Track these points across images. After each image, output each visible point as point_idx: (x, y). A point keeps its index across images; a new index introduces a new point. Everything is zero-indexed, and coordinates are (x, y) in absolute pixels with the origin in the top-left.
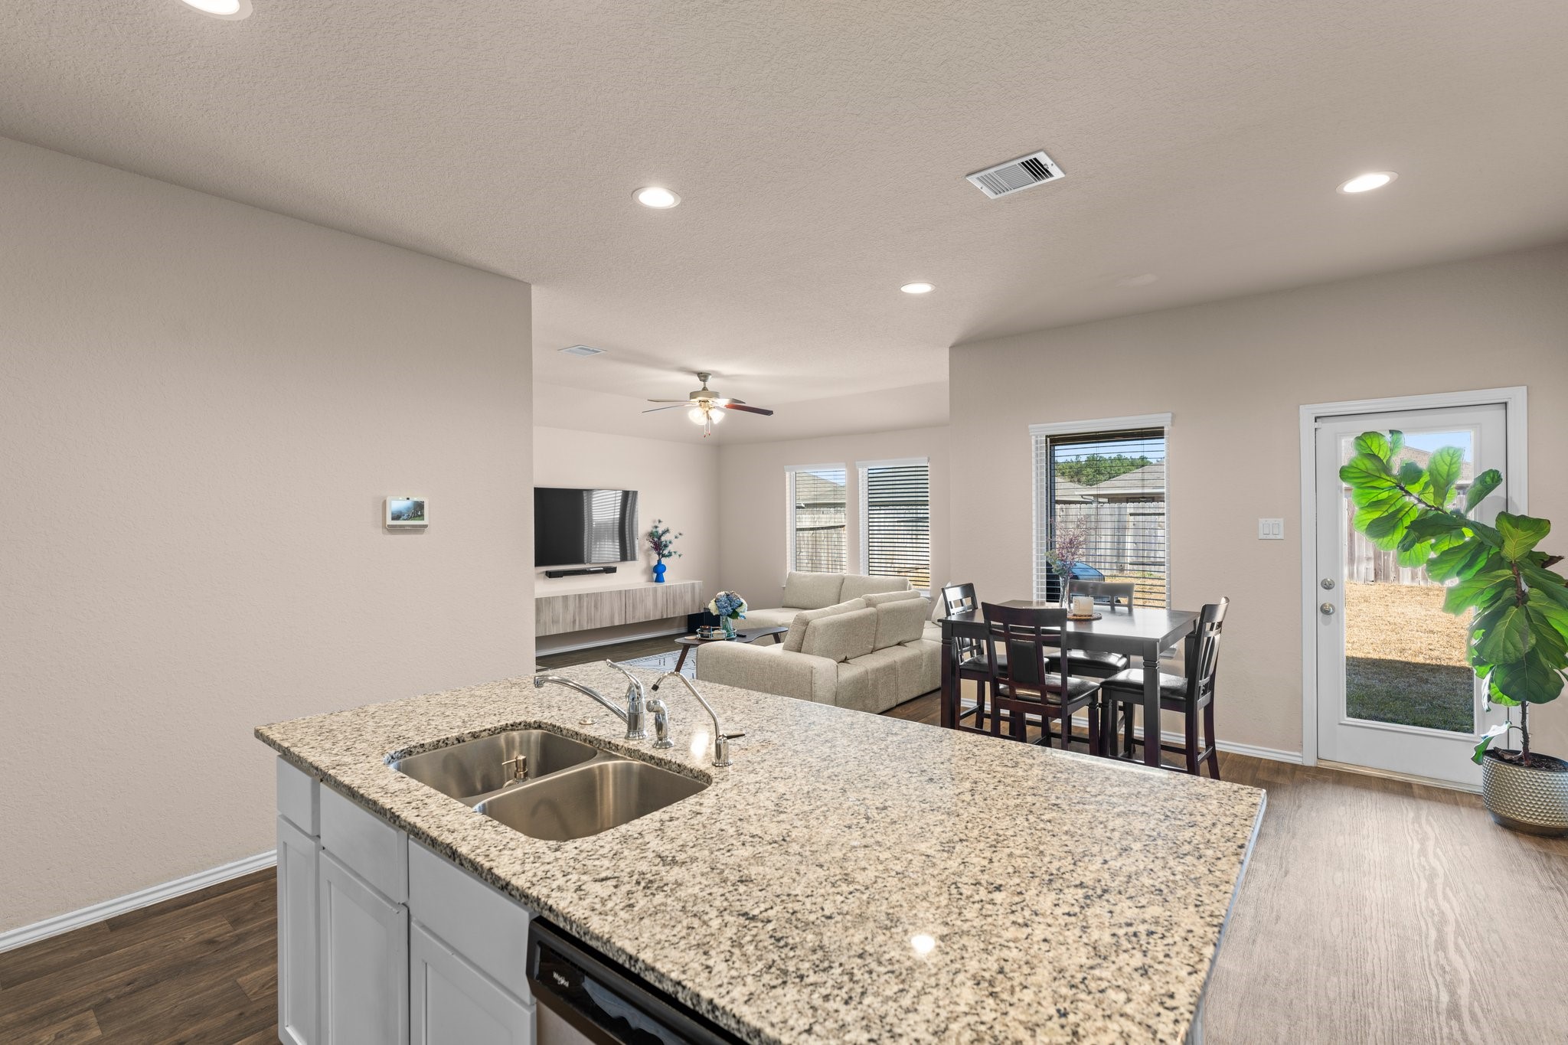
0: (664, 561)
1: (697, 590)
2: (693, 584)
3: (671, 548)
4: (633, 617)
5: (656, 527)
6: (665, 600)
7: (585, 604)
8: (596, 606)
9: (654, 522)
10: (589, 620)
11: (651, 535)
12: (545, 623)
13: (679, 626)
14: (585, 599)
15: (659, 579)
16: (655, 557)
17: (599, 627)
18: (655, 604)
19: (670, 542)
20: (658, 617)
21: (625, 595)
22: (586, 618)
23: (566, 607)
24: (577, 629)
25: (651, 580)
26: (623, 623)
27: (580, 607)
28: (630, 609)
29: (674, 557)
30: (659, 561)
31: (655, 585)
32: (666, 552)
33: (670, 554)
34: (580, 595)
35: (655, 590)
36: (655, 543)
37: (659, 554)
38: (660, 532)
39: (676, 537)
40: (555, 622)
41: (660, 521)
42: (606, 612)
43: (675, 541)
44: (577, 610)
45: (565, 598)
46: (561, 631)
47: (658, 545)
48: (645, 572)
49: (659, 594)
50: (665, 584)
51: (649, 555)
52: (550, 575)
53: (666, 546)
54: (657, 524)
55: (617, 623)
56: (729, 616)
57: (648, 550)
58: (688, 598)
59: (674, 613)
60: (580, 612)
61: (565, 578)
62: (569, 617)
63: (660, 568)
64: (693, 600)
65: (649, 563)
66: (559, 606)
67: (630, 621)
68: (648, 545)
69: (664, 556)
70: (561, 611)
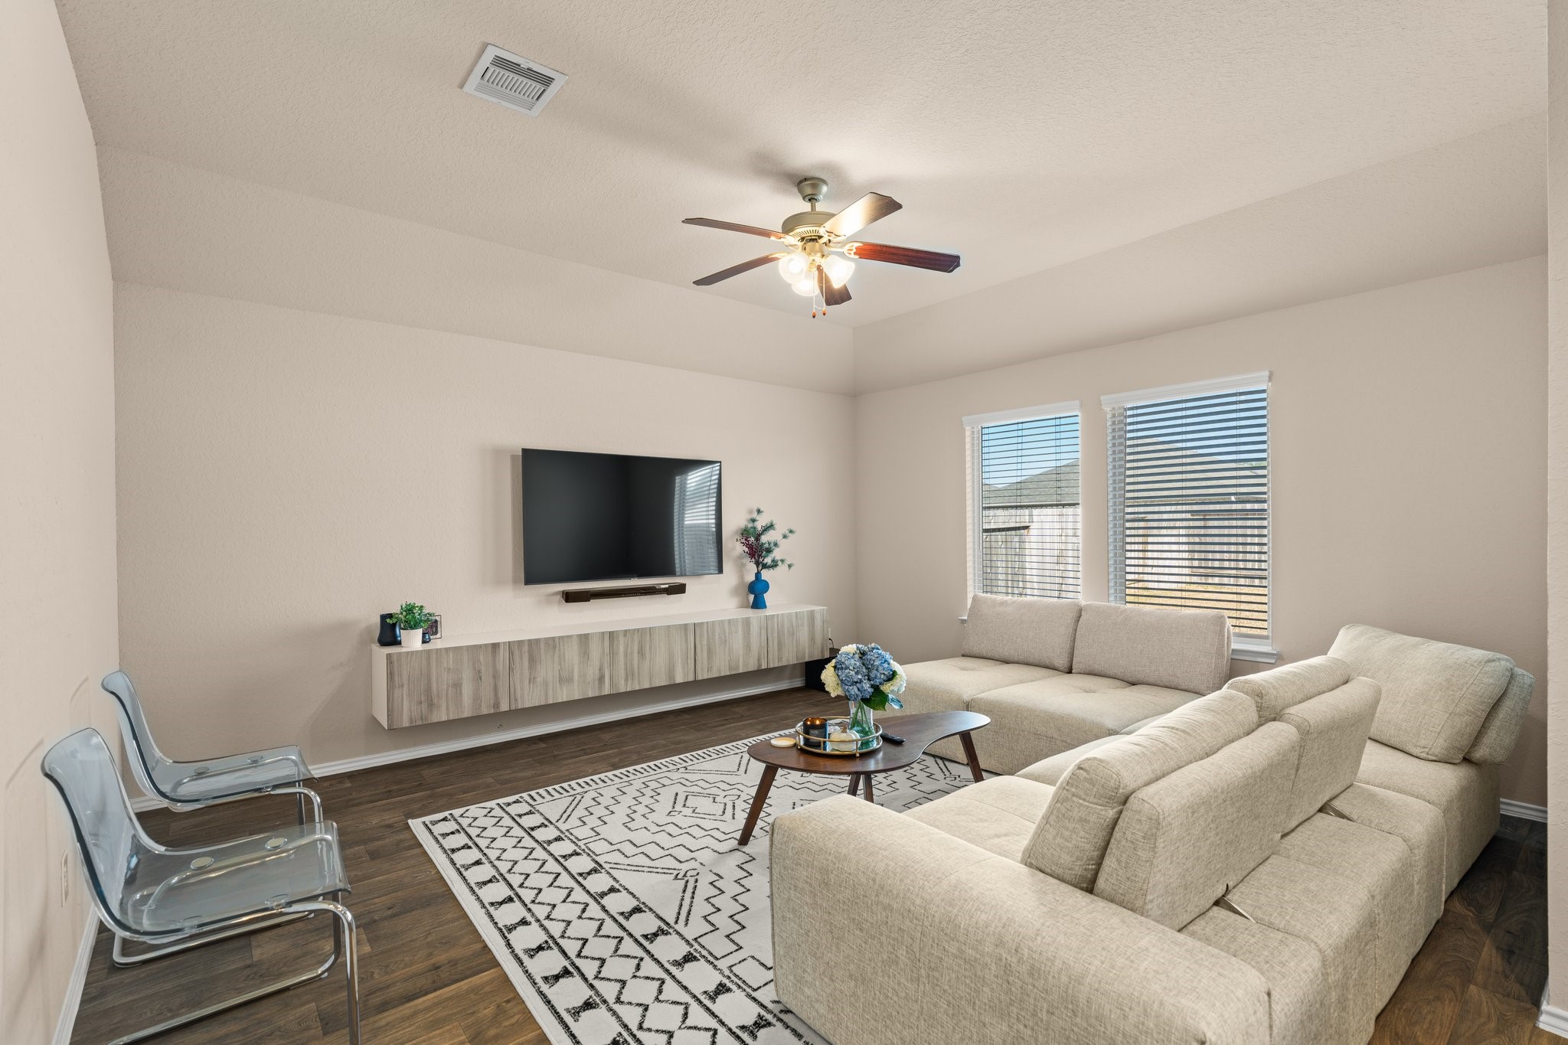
0: (766, 575)
1: (818, 623)
2: (812, 614)
3: (777, 554)
4: (709, 669)
5: (753, 521)
6: (764, 637)
7: (622, 649)
8: (641, 652)
9: (751, 512)
10: (629, 674)
11: (745, 533)
12: (546, 684)
13: (792, 677)
14: (622, 639)
15: (758, 604)
16: (752, 568)
17: (646, 686)
18: (748, 647)
19: (776, 545)
20: (752, 666)
21: (693, 631)
22: (622, 672)
23: (585, 653)
24: (606, 691)
25: (744, 606)
26: (691, 678)
27: (613, 653)
28: (703, 655)
29: (782, 568)
30: (758, 575)
31: (751, 613)
32: (768, 560)
33: (774, 565)
34: (611, 634)
35: (747, 622)
36: (750, 547)
37: (757, 564)
38: (759, 528)
39: (785, 537)
40: (565, 680)
41: (759, 511)
42: (660, 661)
43: (782, 543)
44: (607, 659)
45: (584, 639)
46: (577, 696)
47: (757, 549)
48: (735, 591)
49: (755, 628)
50: (768, 612)
51: (743, 565)
52: (570, 597)
53: (769, 551)
54: (755, 515)
55: (679, 679)
56: (866, 701)
57: (740, 557)
58: (804, 635)
59: (780, 659)
60: (612, 663)
61: (594, 602)
62: (592, 672)
63: (759, 586)
64: (812, 639)
65: (742, 577)
66: (572, 653)
67: (703, 675)
68: (740, 549)
69: (765, 566)
70: (576, 660)
